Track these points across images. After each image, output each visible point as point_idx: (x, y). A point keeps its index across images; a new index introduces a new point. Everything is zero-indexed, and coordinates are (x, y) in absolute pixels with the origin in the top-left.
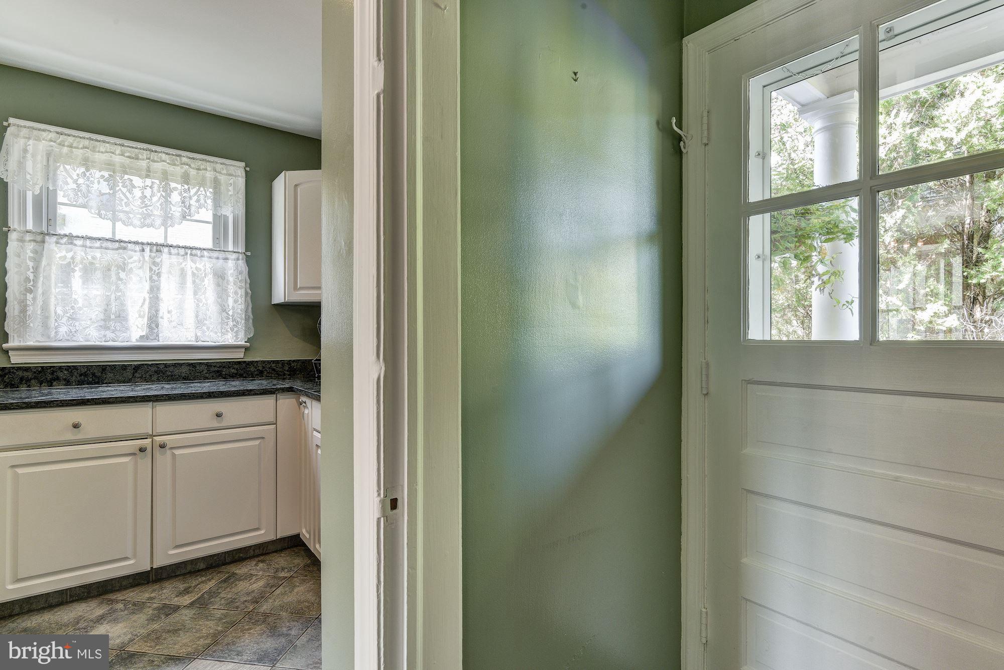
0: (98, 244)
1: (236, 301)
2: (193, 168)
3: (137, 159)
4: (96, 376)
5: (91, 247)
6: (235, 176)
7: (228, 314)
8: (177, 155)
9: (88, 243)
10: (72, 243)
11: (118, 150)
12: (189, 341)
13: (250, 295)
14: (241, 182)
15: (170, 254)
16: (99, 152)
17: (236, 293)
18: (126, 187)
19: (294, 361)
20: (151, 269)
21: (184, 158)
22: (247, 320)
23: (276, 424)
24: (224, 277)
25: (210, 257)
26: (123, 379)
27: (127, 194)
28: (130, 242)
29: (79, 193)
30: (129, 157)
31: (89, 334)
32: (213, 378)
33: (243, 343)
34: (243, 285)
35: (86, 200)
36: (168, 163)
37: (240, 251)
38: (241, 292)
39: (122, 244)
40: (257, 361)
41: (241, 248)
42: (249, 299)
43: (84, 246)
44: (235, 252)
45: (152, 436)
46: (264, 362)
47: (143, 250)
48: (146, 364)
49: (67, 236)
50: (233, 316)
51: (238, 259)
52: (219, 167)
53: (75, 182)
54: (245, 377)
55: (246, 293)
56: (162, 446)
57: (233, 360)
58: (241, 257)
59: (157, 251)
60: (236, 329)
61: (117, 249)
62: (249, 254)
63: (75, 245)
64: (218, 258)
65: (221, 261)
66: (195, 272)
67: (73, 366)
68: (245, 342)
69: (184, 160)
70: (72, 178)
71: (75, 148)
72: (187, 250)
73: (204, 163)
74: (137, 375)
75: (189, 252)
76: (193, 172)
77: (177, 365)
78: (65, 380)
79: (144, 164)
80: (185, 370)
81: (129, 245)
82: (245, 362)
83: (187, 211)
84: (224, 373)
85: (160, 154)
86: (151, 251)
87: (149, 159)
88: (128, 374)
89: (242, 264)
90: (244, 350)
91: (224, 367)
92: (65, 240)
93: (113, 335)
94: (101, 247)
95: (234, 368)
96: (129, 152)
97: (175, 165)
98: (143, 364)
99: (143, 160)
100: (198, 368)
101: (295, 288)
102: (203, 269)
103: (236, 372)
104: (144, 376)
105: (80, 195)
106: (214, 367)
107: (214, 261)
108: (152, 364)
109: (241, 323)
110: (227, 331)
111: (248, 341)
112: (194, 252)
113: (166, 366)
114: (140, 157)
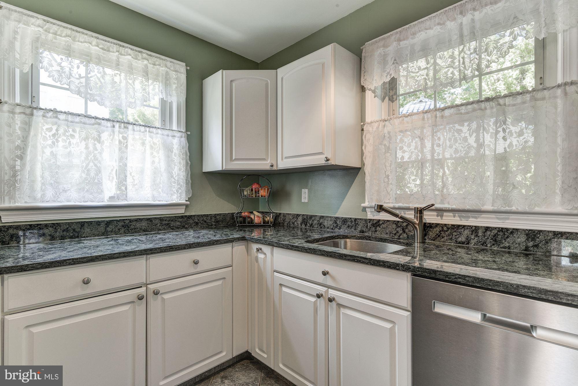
0: (78, 119)
1: (180, 169)
2: (150, 64)
3: (109, 51)
4: (76, 232)
5: (72, 122)
6: (180, 73)
7: (175, 179)
8: (140, 52)
9: (70, 118)
10: (56, 117)
11: (95, 41)
12: (147, 201)
13: (189, 165)
14: (183, 77)
15: (134, 130)
16: (79, 41)
17: (180, 163)
18: (100, 73)
19: (218, 215)
20: (120, 142)
21: (144, 54)
22: (187, 184)
23: (232, 266)
24: (173, 151)
25: (163, 135)
26: (98, 233)
27: (101, 79)
28: (103, 119)
29: (63, 74)
30: (102, 49)
31: (70, 196)
32: (164, 229)
33: (184, 202)
34: (185, 157)
35: (69, 81)
36: (132, 57)
37: (183, 131)
38: (183, 162)
39: (97, 120)
40: (194, 216)
41: (183, 129)
42: (189, 168)
43: (67, 120)
44: (179, 131)
45: (146, 285)
46: (198, 216)
47: (114, 126)
48: (115, 220)
49: (52, 111)
50: (178, 181)
51: (181, 137)
52: (169, 64)
53: (59, 65)
54: (187, 228)
55: (187, 163)
56: (156, 293)
57: (177, 215)
58: (183, 136)
59: (125, 127)
60: (180, 191)
61: (93, 124)
62: (189, 133)
63: (59, 119)
64: (168, 136)
65: (170, 138)
66: (153, 145)
67: (57, 223)
68: (186, 201)
69: (144, 55)
70: (56, 62)
71: (59, 35)
72: (146, 128)
73: (158, 60)
74: (109, 229)
75: (148, 129)
76: (150, 66)
77: (139, 220)
78: (50, 235)
79: (114, 56)
80: (144, 224)
81: (102, 121)
82: (186, 216)
83: (148, 96)
84: (172, 225)
85: (127, 49)
86: (120, 127)
87: (118, 52)
88: (102, 229)
89: (184, 140)
90: (184, 207)
91: (172, 221)
92: (51, 114)
93: (91, 196)
94: (81, 122)
95: (179, 221)
96: (103, 44)
97: (136, 59)
98: (113, 220)
99: (113, 52)
100: (154, 222)
101: (231, 159)
102: (158, 143)
103: (180, 224)
104: (114, 230)
105: (64, 76)
106: (165, 220)
107: (166, 137)
108: (120, 220)
109: (183, 186)
110: (174, 193)
111: (189, 199)
112: (151, 129)
113: (131, 221)
114: (111, 50)
